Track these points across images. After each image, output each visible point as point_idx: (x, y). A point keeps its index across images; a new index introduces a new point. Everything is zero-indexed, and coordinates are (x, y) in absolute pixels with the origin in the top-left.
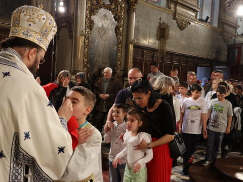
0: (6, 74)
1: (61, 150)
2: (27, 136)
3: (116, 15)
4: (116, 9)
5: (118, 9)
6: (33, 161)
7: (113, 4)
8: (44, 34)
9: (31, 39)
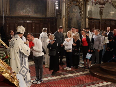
0: (16, 40)
1: (28, 51)
2: (21, 49)
3: (79, 7)
4: (79, 5)
5: (80, 4)
6: (23, 53)
7: (78, 3)
8: (23, 31)
9: (21, 32)
